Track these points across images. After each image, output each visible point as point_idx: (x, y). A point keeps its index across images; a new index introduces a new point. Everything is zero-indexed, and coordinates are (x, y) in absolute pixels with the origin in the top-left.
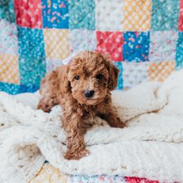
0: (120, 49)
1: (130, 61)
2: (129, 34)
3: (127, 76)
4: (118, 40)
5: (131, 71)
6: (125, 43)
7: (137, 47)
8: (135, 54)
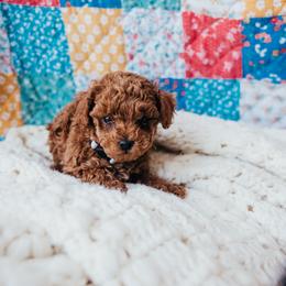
0: (236, 54)
1: (259, 78)
2: (258, 25)
3: (249, 108)
4: (230, 37)
5: (259, 98)
6: (247, 44)
7: (275, 53)
8: (270, 68)
